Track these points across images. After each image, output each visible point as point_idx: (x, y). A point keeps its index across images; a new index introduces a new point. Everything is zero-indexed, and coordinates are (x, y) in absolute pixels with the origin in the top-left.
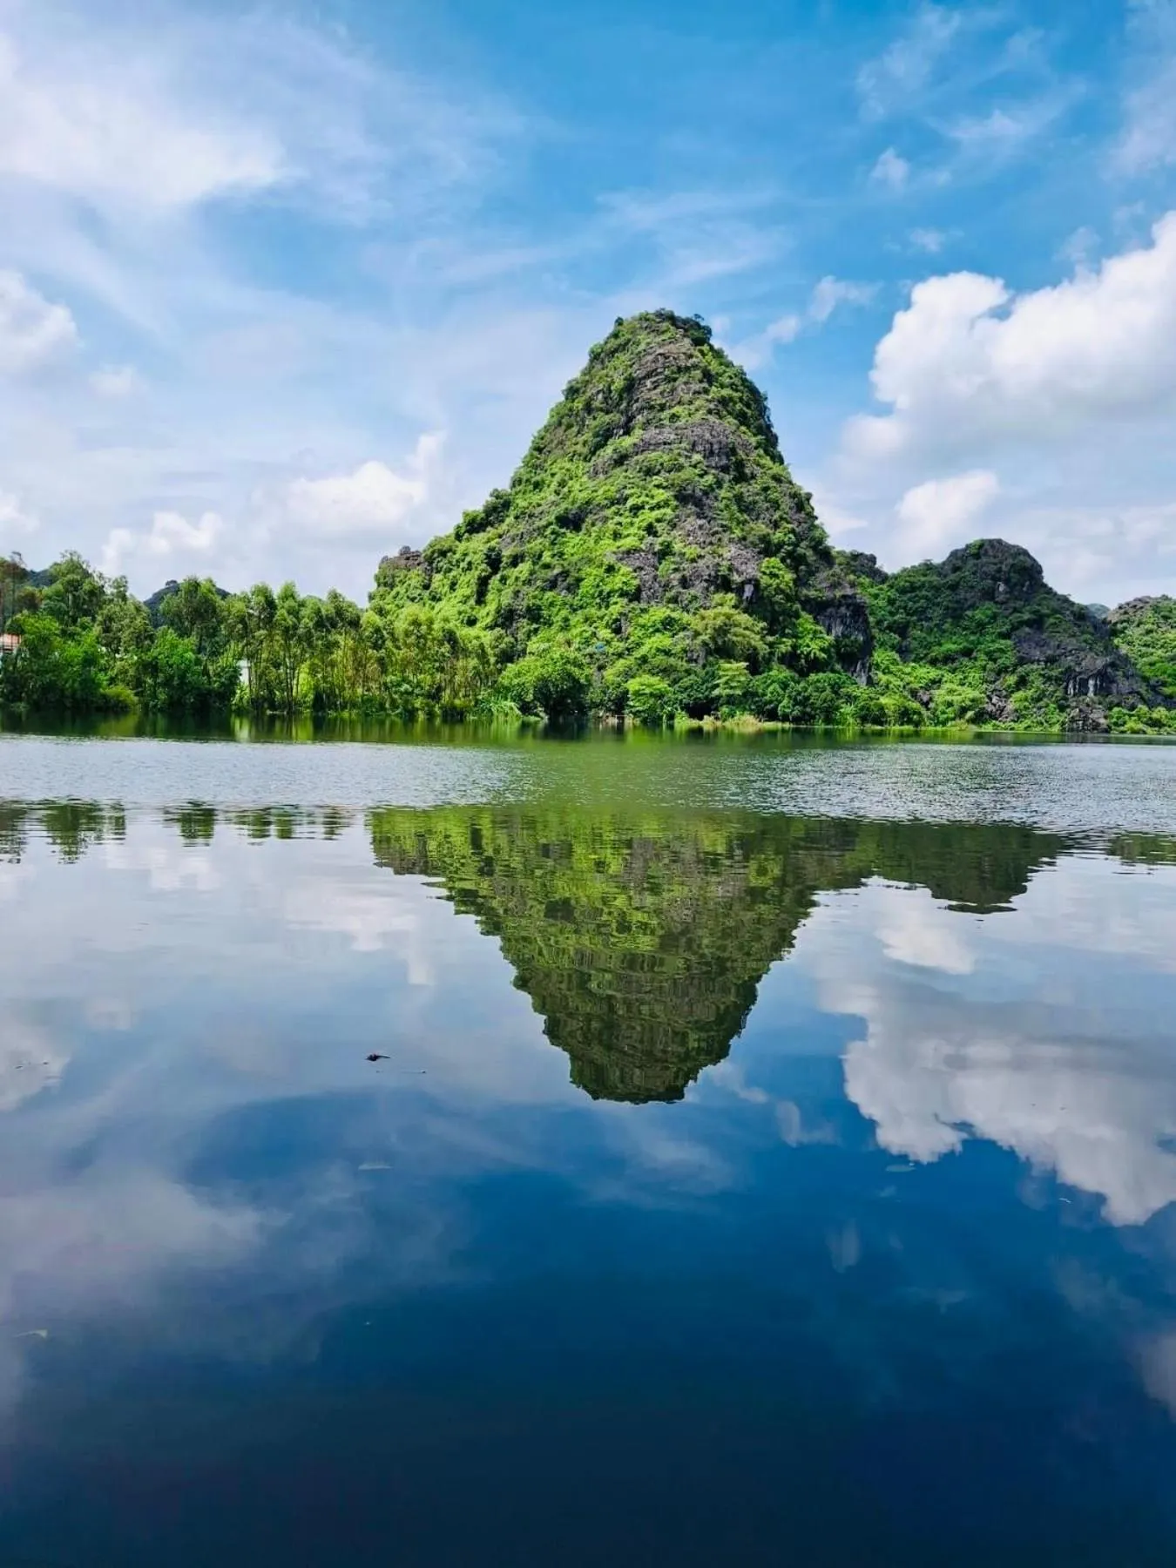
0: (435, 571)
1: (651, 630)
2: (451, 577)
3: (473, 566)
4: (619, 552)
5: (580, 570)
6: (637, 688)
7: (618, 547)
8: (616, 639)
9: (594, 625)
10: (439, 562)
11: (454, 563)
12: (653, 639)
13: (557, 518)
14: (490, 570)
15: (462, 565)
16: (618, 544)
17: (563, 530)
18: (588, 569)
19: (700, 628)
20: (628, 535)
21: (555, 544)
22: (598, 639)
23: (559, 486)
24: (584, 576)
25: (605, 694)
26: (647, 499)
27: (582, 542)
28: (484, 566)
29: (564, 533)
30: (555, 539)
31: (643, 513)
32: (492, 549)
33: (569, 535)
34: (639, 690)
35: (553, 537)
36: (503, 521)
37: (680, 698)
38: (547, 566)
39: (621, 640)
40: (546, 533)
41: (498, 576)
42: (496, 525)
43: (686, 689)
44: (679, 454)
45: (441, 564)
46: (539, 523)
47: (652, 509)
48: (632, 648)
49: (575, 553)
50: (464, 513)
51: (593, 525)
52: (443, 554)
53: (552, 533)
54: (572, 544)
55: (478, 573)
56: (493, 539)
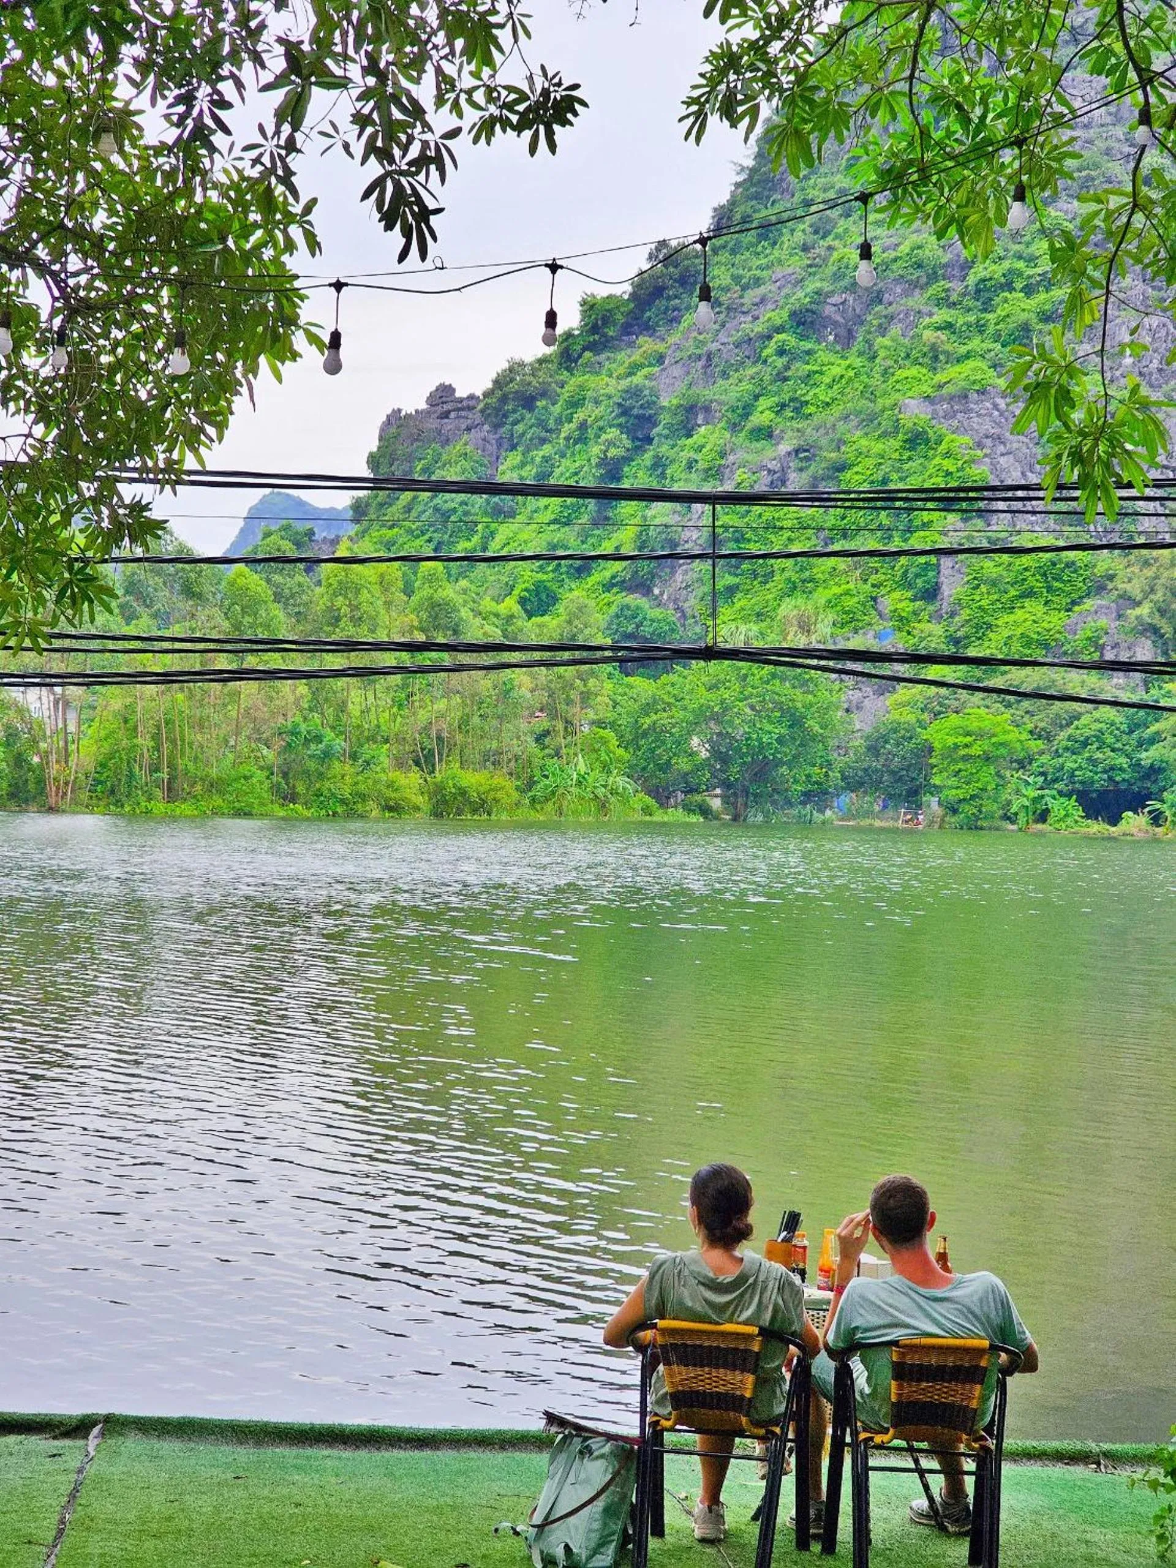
0: (506, 446)
1: (1013, 593)
2: (538, 460)
3: (591, 433)
4: (942, 399)
5: (841, 442)
6: (951, 741)
7: (940, 386)
8: (925, 616)
9: (873, 579)
10: (515, 423)
11: (551, 424)
12: (1019, 614)
13: (793, 314)
14: (628, 443)
15: (567, 429)
16: (940, 377)
17: (807, 345)
18: (864, 442)
19: (1135, 589)
20: (967, 356)
21: (786, 379)
22: (881, 615)
23: (816, 232)
24: (851, 456)
25: (877, 755)
26: (1020, 265)
27: (851, 373)
28: (613, 433)
29: (809, 353)
30: (787, 368)
31: (1006, 300)
32: (635, 393)
33: (823, 356)
34: (956, 747)
35: (780, 362)
36: (677, 320)
37: (1070, 765)
38: (766, 434)
39: (936, 617)
40: (766, 352)
41: (648, 457)
42: (662, 330)
43: (1085, 744)
44: (1108, 152)
45: (520, 428)
46: (749, 327)
47: (1029, 291)
48: (967, 637)
49: (834, 400)
50: (583, 303)
51: (883, 331)
52: (528, 402)
53: (781, 352)
54: (827, 380)
55: (595, 450)
56: (642, 366)
